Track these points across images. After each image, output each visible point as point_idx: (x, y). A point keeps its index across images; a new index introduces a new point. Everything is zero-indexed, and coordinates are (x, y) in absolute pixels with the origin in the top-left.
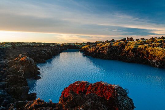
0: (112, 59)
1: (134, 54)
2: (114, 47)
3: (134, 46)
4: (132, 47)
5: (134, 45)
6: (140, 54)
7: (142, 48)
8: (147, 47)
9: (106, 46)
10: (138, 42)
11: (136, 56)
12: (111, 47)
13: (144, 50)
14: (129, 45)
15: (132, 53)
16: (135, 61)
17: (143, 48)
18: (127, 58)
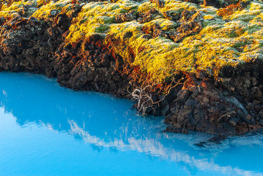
0: (30, 71)
1: (93, 60)
2: (37, 23)
3: (97, 25)
4: (91, 31)
5: (98, 20)
6: (111, 58)
7: (119, 38)
8: (134, 35)
9: (9, 19)
10: (112, 9)
11: (101, 66)
12: (24, 23)
13: (124, 44)
14: (82, 22)
15: (88, 53)
16: (96, 85)
17: (122, 37)
18: (72, 72)
